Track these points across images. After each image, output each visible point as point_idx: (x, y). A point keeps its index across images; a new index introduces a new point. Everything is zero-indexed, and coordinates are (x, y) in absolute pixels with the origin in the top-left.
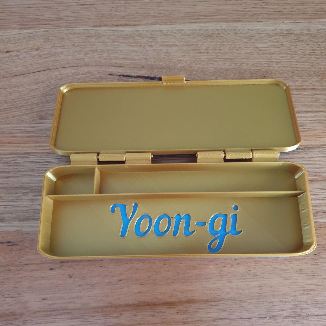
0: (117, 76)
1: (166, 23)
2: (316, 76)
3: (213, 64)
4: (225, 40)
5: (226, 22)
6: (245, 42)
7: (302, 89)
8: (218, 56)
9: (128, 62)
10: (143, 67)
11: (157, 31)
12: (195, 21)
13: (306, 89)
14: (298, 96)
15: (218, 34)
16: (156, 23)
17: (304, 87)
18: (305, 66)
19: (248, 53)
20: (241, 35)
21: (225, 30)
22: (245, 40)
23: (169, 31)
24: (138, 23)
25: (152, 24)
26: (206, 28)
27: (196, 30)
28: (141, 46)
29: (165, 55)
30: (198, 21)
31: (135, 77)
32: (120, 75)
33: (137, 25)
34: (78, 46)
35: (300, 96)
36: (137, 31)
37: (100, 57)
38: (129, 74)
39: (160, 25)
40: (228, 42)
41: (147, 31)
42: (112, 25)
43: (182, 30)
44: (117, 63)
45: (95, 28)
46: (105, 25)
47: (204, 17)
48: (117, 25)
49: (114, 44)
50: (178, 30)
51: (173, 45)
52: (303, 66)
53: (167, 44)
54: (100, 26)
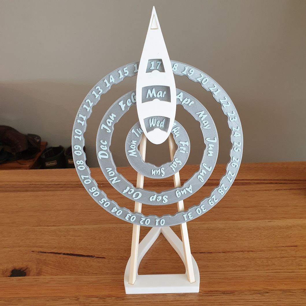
0: (37, 252)
1: (78, 225)
2: (168, 252)
3: (101, 246)
4: (113, 233)
5: (116, 224)
6: (125, 234)
7: (157, 259)
8: (106, 241)
9: (47, 245)
10: (56, 248)
11: (71, 229)
12: (97, 223)
13: (160, 259)
14: (154, 263)
15: (110, 230)
16: (72, 225)
17: (159, 258)
18: (162, 247)
19: (126, 240)
20: (123, 230)
21: (114, 228)
22: (126, 233)
23: (79, 228)
24: (61, 225)
25: (70, 225)
26: (103, 227)
27: (96, 228)
28: (59, 236)
29: (72, 241)
30: (99, 223)
31: (48, 253)
32: (39, 252)
33: (60, 226)
34: (19, 236)
35: (155, 263)
36: (59, 229)
37: (30, 242)
38: (45, 251)
39: (75, 225)
40: (115, 234)
41: (65, 229)
42: (45, 226)
43: (87, 228)
44: (39, 245)
45: (33, 227)
46: (40, 226)
47: (103, 222)
48: (48, 226)
49: (42, 235)
50: (85, 228)
51: (79, 236)
52: (160, 247)
53: (75, 235)
54: (37, 226)
